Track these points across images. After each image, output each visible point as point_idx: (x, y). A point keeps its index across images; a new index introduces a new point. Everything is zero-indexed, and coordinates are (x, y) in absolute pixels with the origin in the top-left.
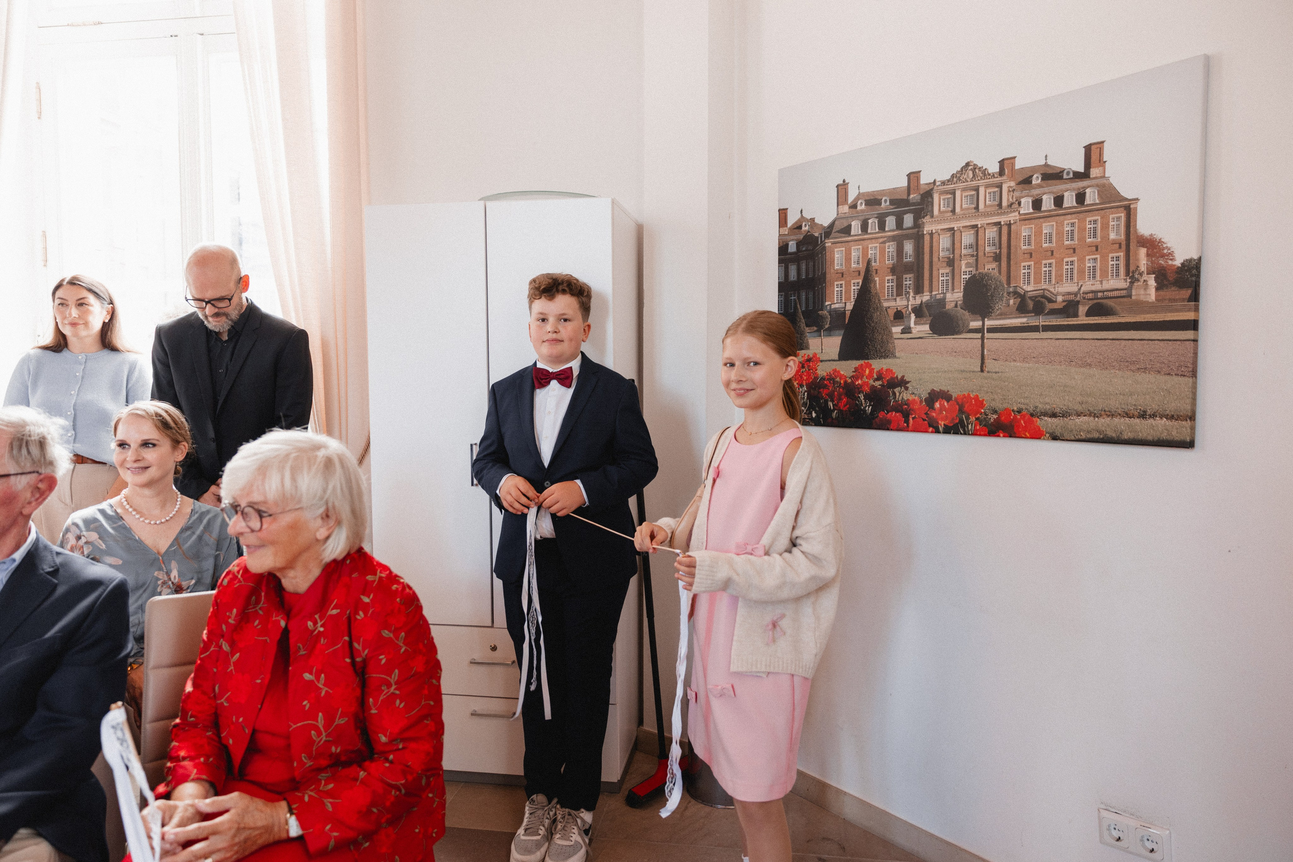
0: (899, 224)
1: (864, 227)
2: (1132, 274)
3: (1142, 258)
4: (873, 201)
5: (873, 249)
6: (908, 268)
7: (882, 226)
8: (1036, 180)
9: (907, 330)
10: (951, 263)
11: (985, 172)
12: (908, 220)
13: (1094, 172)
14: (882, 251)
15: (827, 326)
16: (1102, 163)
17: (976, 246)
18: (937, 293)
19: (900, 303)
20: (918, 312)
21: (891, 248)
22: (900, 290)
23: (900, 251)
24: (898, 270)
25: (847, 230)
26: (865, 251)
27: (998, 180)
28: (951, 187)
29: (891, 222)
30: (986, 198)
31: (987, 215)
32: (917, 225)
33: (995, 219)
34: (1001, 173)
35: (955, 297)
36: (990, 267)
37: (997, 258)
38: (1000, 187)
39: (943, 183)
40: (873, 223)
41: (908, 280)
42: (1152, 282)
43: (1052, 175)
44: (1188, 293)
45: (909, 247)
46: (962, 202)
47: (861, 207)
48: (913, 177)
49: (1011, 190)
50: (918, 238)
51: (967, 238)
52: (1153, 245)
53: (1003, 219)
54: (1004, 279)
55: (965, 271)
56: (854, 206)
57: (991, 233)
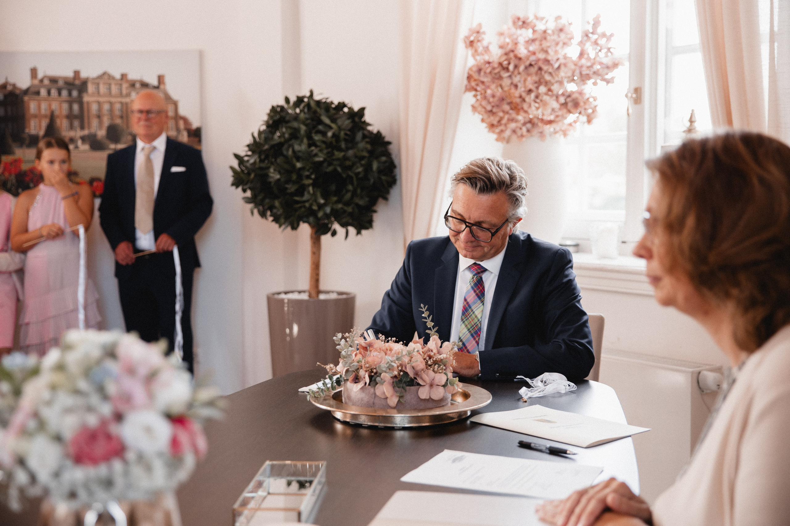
0: (70, 94)
1: (49, 93)
2: (178, 130)
3: (181, 124)
4: (54, 80)
5: (55, 106)
6: (76, 117)
7: (60, 94)
8: (138, 85)
9: (77, 147)
10: (99, 117)
11: (113, 78)
12: (75, 93)
13: (162, 87)
14: (61, 107)
15: (27, 142)
16: (164, 84)
17: (111, 111)
18: (93, 130)
19: (72, 134)
20: (83, 139)
21: (65, 106)
22: (71, 127)
23: (71, 108)
24: (70, 117)
25: (38, 93)
26: (50, 106)
27: (120, 82)
28: (97, 81)
29: (65, 93)
30: (114, 89)
31: (115, 96)
32: (80, 97)
33: (119, 99)
34: (122, 79)
35: (101, 133)
36: (118, 121)
37: (122, 117)
38: (121, 85)
39: (94, 79)
40: (54, 92)
41: (76, 123)
42: (185, 134)
43: (145, 85)
44: (197, 139)
45: (76, 107)
46: (103, 89)
47: (46, 82)
48: (77, 73)
49: (127, 88)
50: (81, 104)
51: (106, 107)
52: (185, 120)
53: (124, 100)
54: (125, 126)
55: (106, 122)
56: (41, 81)
57: (117, 106)
